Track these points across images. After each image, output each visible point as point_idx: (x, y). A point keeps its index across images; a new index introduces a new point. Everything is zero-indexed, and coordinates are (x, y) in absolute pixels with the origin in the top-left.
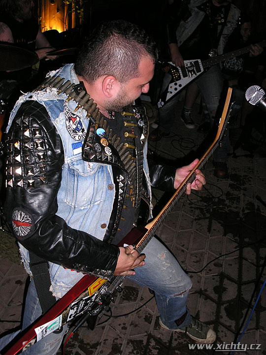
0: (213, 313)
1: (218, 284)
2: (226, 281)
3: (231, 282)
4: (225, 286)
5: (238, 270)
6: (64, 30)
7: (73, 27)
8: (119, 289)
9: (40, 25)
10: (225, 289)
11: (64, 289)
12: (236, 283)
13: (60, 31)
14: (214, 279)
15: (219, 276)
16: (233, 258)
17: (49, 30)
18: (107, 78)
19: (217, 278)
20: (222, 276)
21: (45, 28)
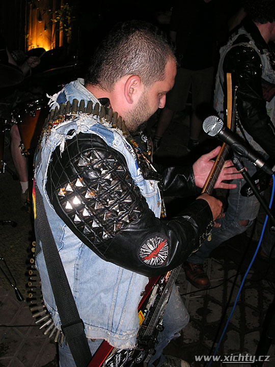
0: (197, 335)
1: (202, 306)
2: (210, 303)
3: (215, 304)
4: (209, 308)
5: (222, 292)
6: (51, 48)
7: (60, 46)
8: (160, 328)
9: (27, 42)
10: (210, 312)
11: (131, 336)
12: (220, 305)
13: (47, 50)
14: (198, 301)
15: (203, 299)
16: (218, 280)
17: (35, 48)
18: (132, 78)
19: (202, 300)
20: (207, 298)
21: (32, 46)
